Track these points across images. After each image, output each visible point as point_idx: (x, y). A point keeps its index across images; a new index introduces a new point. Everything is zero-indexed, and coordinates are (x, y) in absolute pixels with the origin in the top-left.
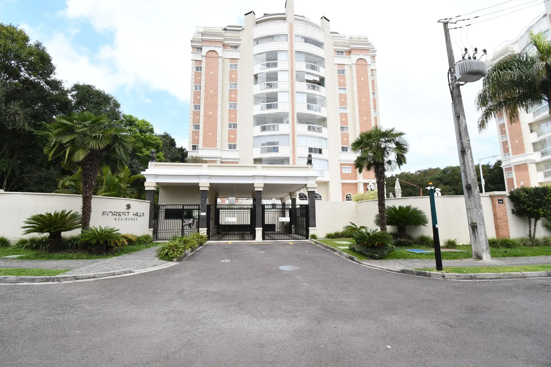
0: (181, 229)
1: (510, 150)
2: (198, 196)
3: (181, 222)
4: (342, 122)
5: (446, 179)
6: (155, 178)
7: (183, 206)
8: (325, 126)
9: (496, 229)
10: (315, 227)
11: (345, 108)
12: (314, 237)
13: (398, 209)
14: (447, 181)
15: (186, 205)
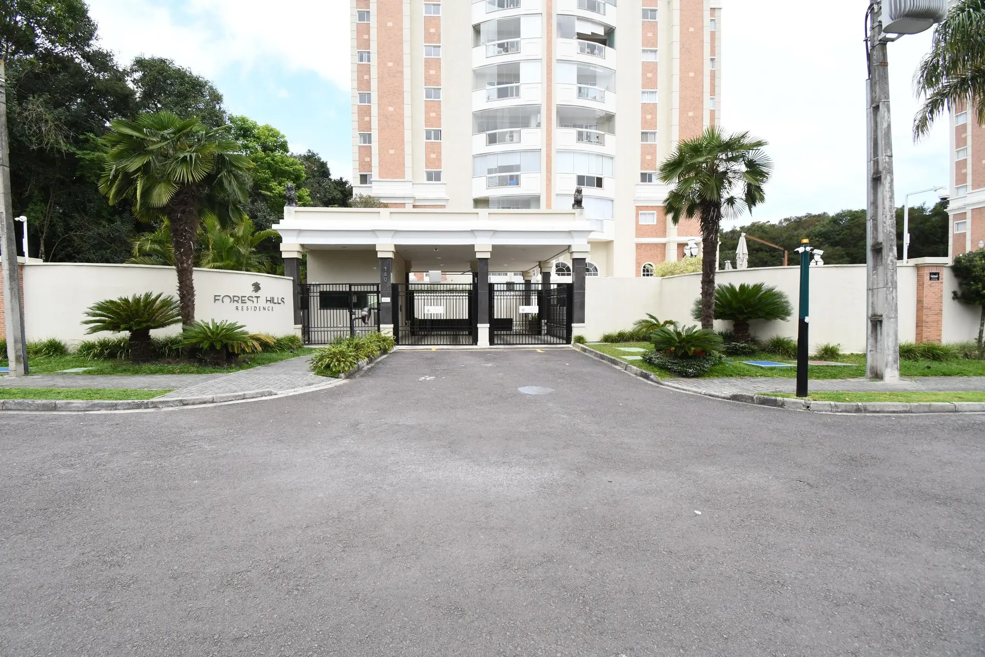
0: (349, 325)
1: (969, 178)
2: (375, 268)
3: (348, 313)
4: (644, 122)
5: (837, 235)
6: (298, 237)
7: (350, 285)
8: (612, 131)
9: (917, 326)
10: (583, 322)
11: (653, 92)
12: (580, 340)
13: (737, 289)
14: (837, 238)
15: (355, 285)
